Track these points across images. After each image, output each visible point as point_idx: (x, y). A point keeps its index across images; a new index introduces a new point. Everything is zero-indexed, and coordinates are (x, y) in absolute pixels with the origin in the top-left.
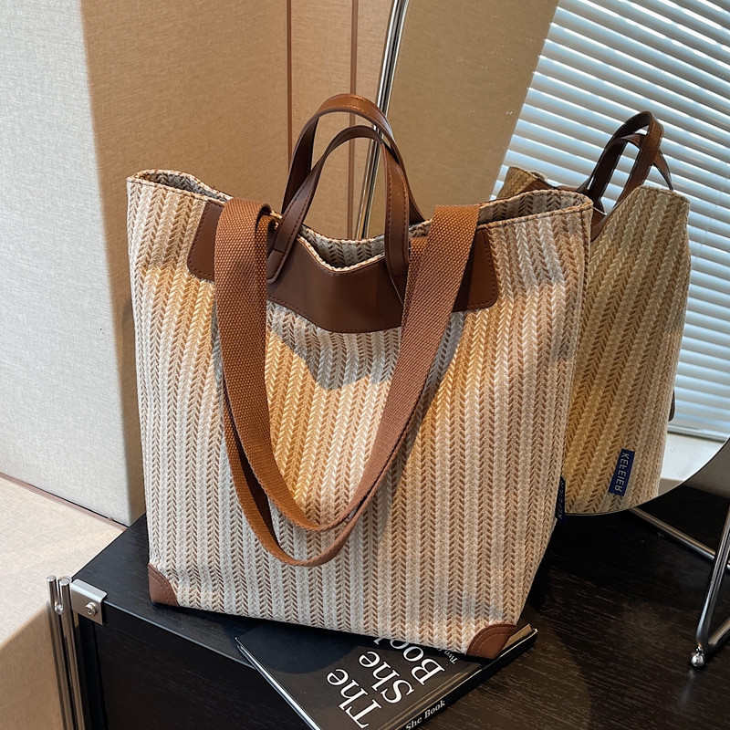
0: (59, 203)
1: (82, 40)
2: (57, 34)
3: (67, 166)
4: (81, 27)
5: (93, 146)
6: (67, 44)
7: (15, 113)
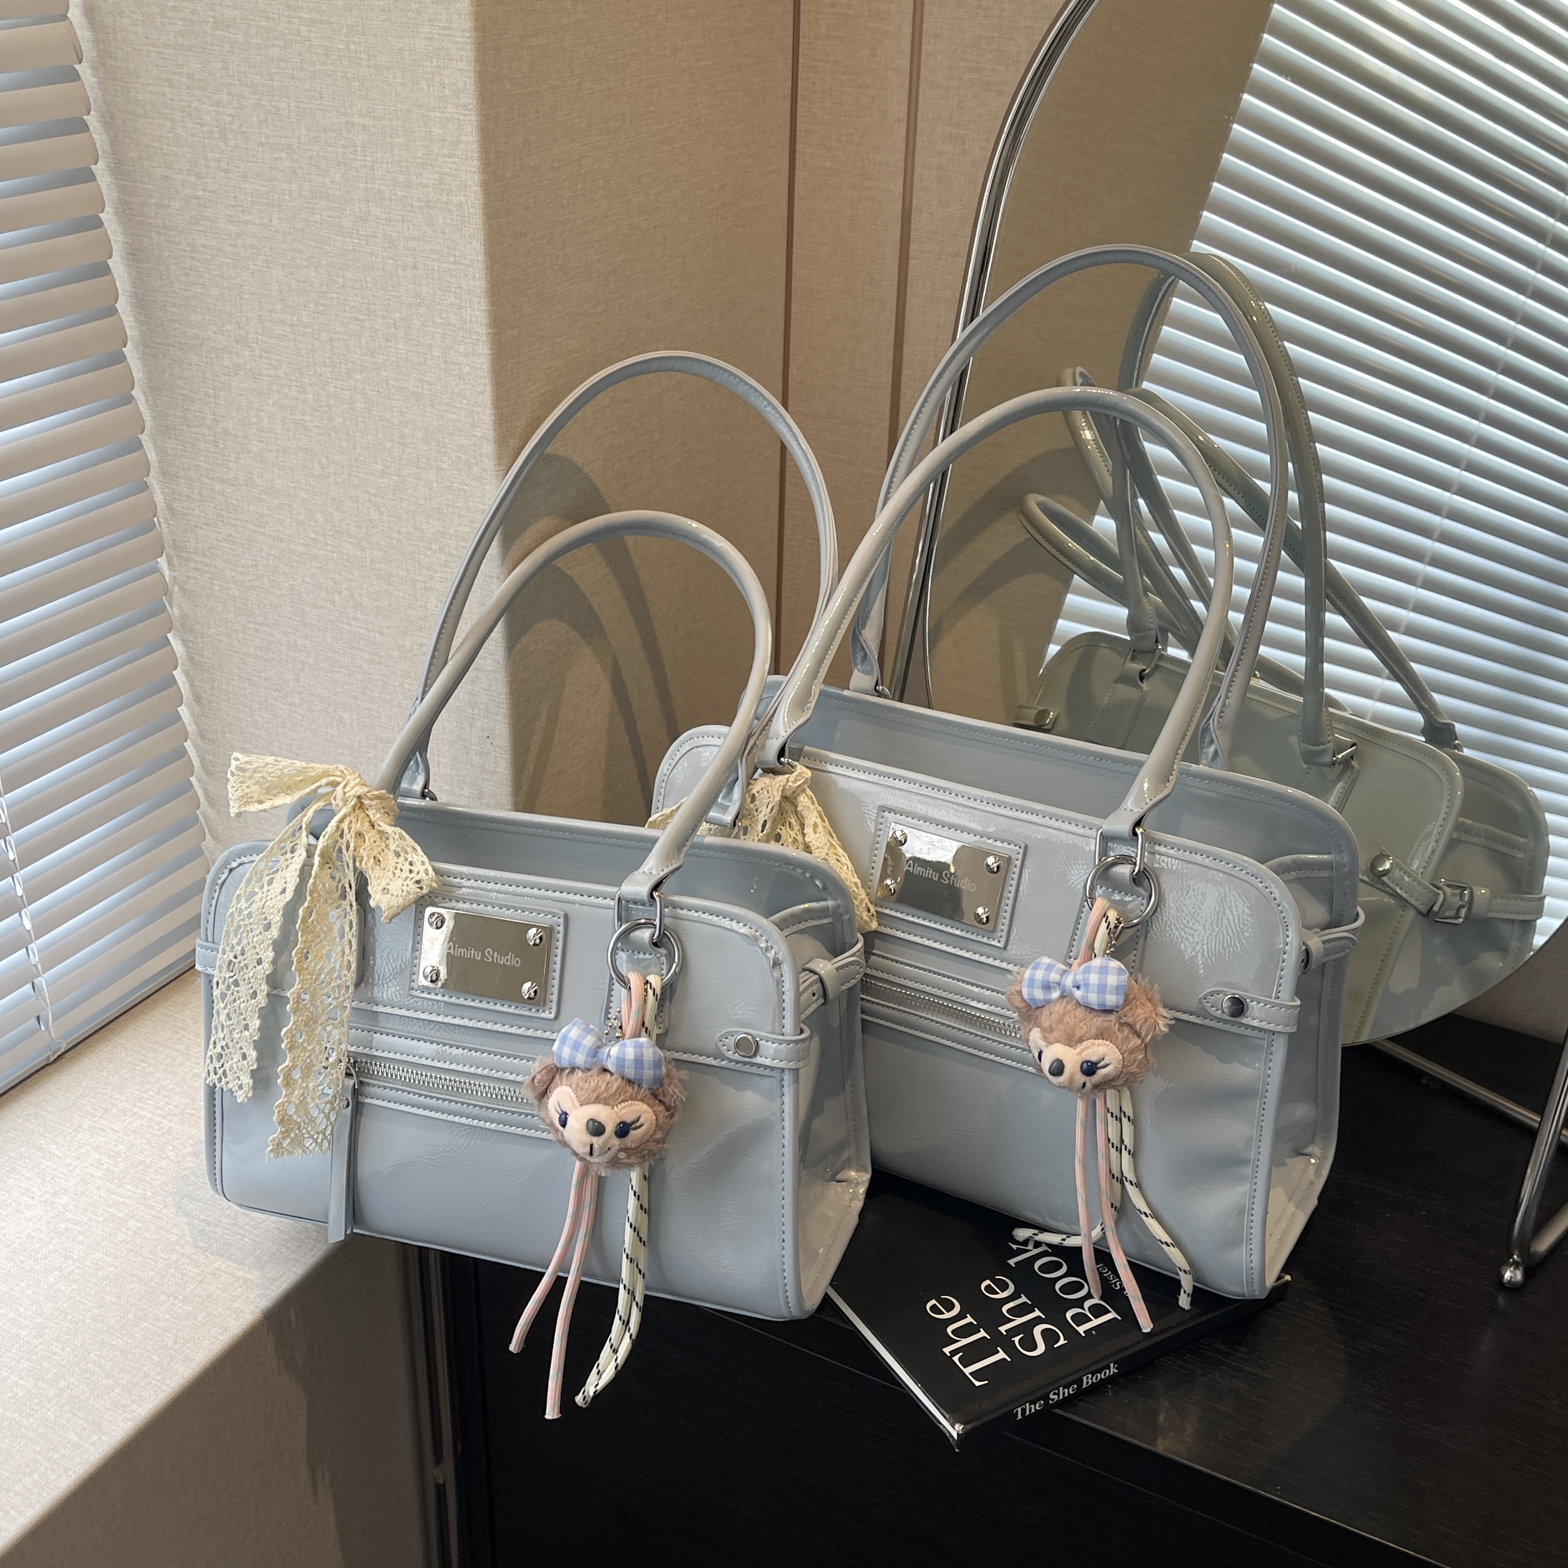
0: (425, 527)
1: (481, 258)
2: (438, 248)
3: (444, 466)
4: (481, 237)
5: (491, 433)
6: (455, 263)
7: (358, 376)
